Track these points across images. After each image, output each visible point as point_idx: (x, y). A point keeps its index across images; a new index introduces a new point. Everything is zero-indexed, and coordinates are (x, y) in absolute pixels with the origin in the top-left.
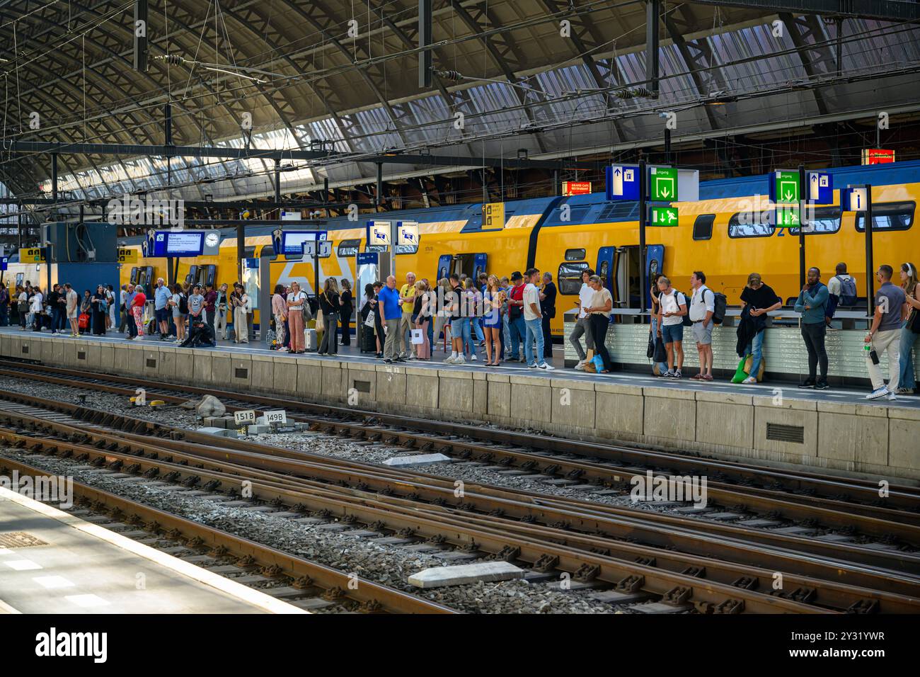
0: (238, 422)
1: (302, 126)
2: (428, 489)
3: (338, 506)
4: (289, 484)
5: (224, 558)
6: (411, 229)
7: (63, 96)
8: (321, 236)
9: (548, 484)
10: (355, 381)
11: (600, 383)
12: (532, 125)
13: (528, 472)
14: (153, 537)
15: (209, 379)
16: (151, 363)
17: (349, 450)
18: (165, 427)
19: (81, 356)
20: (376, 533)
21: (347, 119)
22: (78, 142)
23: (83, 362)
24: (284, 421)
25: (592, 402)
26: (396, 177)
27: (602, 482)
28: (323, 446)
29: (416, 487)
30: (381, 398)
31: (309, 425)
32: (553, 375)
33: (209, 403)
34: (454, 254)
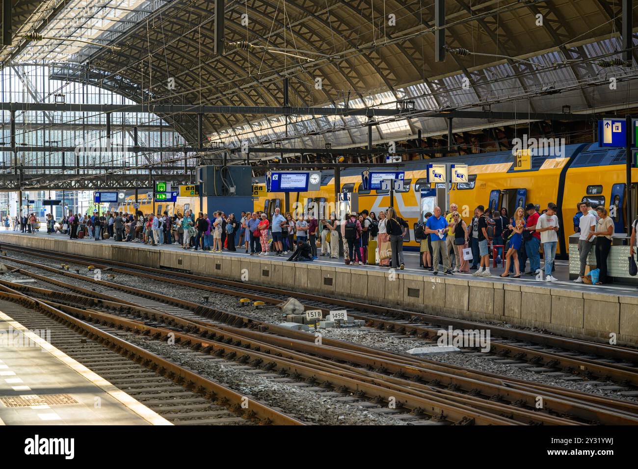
0: (309, 318)
1: (402, 90)
2: (428, 372)
3: (353, 384)
4: (325, 366)
5: (252, 419)
6: (462, 170)
7: (224, 69)
8: (400, 176)
9: (529, 371)
10: (409, 289)
11: (587, 292)
12: (551, 88)
13: (518, 361)
14: (209, 403)
15: (306, 285)
16: (266, 273)
17: (389, 341)
18: (255, 322)
19: (218, 267)
20: (376, 405)
21: (436, 84)
22: (237, 104)
23: (219, 272)
24: (346, 318)
25: (581, 307)
26: (474, 128)
27: (571, 371)
28: (369, 338)
29: (420, 371)
30: (427, 302)
31: (366, 322)
32: (556, 285)
33: (291, 304)
34: (502, 189)
